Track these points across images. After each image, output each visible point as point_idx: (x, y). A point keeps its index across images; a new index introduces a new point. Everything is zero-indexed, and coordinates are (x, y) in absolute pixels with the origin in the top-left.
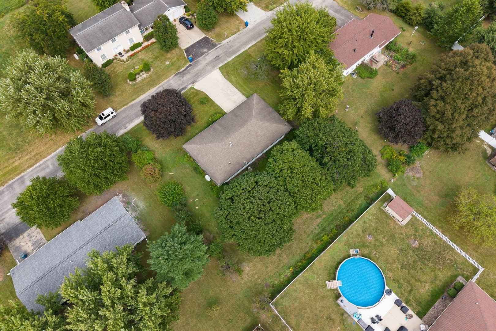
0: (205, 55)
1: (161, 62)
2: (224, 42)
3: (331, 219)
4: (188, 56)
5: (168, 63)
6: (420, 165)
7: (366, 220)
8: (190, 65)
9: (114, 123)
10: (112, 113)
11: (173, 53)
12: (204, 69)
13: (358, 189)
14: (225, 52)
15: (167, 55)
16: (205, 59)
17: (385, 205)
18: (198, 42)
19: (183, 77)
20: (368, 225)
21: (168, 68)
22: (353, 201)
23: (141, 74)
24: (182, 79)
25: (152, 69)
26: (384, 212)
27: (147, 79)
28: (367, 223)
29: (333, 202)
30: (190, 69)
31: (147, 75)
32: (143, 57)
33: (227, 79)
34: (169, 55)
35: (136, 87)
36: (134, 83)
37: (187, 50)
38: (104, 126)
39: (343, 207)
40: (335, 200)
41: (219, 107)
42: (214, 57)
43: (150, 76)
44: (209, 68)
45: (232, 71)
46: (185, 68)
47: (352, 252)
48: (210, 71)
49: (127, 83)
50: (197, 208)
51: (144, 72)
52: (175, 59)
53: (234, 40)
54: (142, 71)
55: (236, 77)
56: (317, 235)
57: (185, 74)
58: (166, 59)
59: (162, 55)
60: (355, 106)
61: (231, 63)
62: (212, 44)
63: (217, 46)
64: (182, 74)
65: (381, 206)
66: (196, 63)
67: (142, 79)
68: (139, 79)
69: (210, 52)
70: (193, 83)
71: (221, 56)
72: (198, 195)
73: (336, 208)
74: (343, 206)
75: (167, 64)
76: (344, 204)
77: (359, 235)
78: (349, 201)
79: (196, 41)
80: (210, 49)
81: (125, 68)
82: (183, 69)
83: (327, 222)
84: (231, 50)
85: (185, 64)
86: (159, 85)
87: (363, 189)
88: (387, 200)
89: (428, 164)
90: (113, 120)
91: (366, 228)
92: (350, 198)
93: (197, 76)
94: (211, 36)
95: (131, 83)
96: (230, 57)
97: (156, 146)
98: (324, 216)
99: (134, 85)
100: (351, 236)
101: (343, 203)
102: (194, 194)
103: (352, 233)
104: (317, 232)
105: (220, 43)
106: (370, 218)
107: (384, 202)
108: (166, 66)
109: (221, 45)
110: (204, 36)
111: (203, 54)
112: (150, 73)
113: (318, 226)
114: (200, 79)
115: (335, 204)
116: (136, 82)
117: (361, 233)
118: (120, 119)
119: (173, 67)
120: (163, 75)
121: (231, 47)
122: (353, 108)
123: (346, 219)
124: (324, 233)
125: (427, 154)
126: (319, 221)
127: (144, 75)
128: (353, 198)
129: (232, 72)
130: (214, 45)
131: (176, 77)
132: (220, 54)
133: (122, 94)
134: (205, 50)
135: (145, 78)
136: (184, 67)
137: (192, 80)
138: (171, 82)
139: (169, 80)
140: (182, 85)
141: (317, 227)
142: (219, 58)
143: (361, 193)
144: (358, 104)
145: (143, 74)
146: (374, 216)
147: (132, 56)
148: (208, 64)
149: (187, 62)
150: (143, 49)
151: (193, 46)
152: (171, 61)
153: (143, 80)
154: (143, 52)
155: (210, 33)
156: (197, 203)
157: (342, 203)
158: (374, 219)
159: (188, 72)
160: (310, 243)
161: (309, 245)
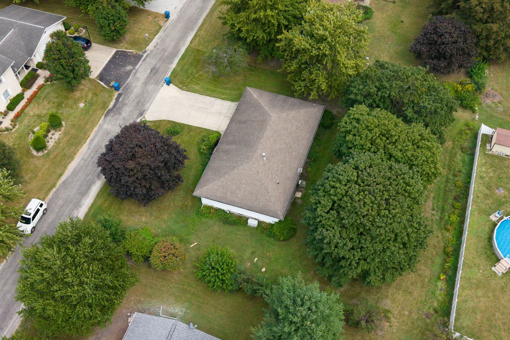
0: (132, 74)
1: (71, 108)
2: (150, 47)
3: (442, 194)
4: (107, 83)
5: (82, 105)
6: (491, 87)
7: (481, 174)
8: (120, 95)
9: (50, 220)
10: (41, 206)
11: (83, 89)
12: (144, 91)
13: (447, 145)
14: (160, 59)
15: (74, 95)
16: (138, 79)
17: (488, 148)
18: (110, 61)
19: (120, 114)
20: (487, 179)
21: (86, 111)
22: (451, 161)
23: (50, 135)
24: (121, 117)
25: (63, 123)
26: (493, 156)
27: (63, 138)
28: (485, 178)
30: (124, 99)
31: (60, 133)
32: (37, 112)
33: (188, 91)
34: (77, 94)
35: (52, 157)
36: (46, 152)
37: (101, 77)
38: (35, 232)
39: (445, 174)
41: (202, 128)
42: (149, 71)
43: (65, 134)
44: (150, 87)
45: (187, 78)
46: (114, 101)
47: (494, 218)
48: (156, 91)
49: (33, 156)
50: (264, 270)
51: (52, 132)
52: (90, 95)
53: (163, 40)
54: (48, 131)
55: (198, 84)
56: (440, 222)
57: (120, 108)
58: (77, 101)
59: (66, 98)
61: (179, 69)
62: (133, 56)
63: (142, 56)
64: (116, 109)
65: (486, 151)
66: (126, 89)
67: (55, 142)
68: (51, 144)
69: (137, 67)
70: (140, 114)
71: (157, 66)
72: (253, 253)
74: (445, 172)
75: (82, 107)
76: (444, 169)
77: (486, 195)
78: (447, 162)
79: (106, 62)
80: (135, 64)
81: (16, 137)
82: (112, 104)
83: (440, 200)
84: (166, 54)
85: (111, 96)
86: (89, 139)
87: (451, 142)
88: (486, 142)
89: (498, 83)
90: (45, 217)
91: (488, 184)
92: (445, 160)
93: (140, 104)
94: (123, 47)
95: (40, 154)
96: (172, 63)
97: (144, 219)
98: (432, 195)
99: (48, 154)
100: (479, 201)
101: (442, 169)
102: (247, 254)
103: (478, 197)
104: (438, 218)
105: (145, 52)
106: (484, 170)
107: (485, 145)
108: (82, 109)
109: (148, 52)
110: (114, 51)
111: (128, 74)
112: (63, 129)
113: (433, 210)
114: (148, 106)
116: (48, 149)
117: (487, 191)
118: (57, 211)
119: (94, 108)
120: (86, 124)
121: (164, 50)
122: (372, 59)
123: (460, 183)
124: (447, 214)
125: (489, 74)
126: (431, 205)
127: (55, 136)
128: (448, 157)
129: (188, 80)
130: (138, 58)
131: (108, 118)
132: (155, 65)
133: (36, 176)
134: (129, 68)
135: (59, 139)
136: (111, 100)
137: (137, 112)
138: (106, 126)
139: (101, 127)
141: (434, 212)
142: (157, 70)
143: (453, 148)
144: (376, 52)
145: (53, 135)
146: (486, 165)
147: (17, 116)
148: (146, 83)
149: (112, 92)
150: (30, 100)
151: (106, 69)
152: (86, 101)
153: (58, 143)
154: (32, 105)
155: (121, 45)
156: (260, 264)
158: (488, 169)
159: (124, 104)
160: (440, 235)
161: (440, 237)
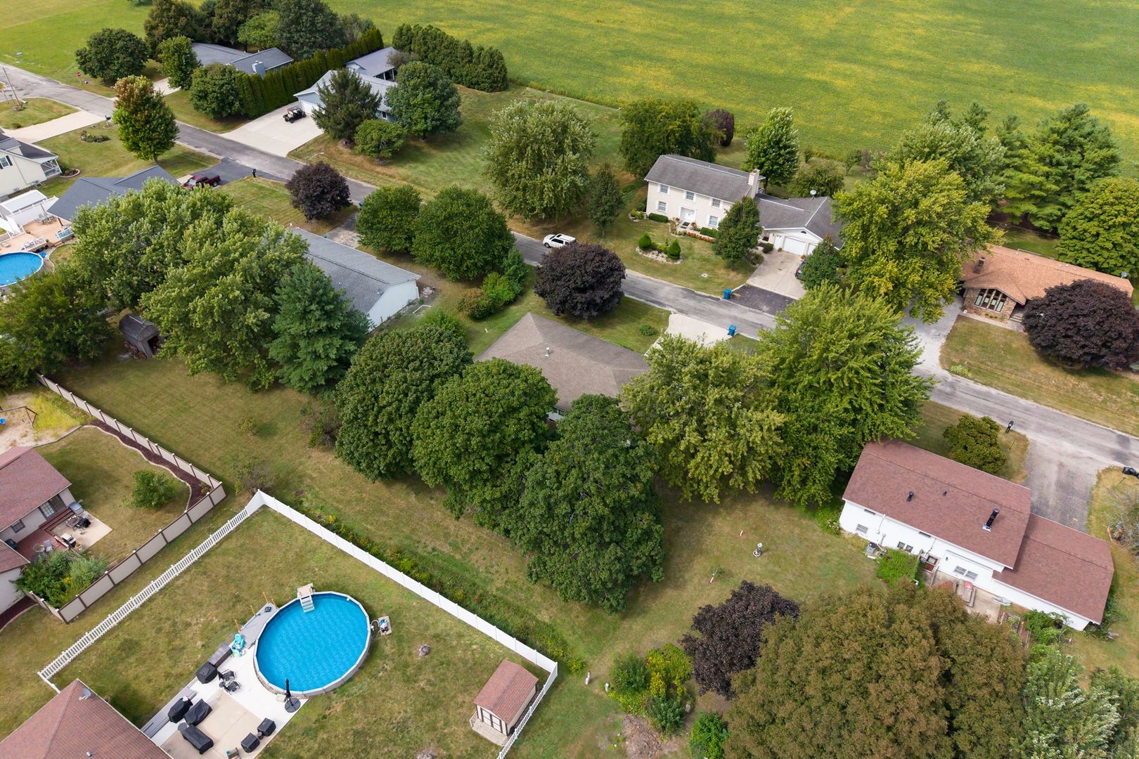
0: (754, 310)
1: (701, 268)
3: (455, 569)
4: (738, 292)
5: (705, 275)
7: (468, 638)
8: (718, 299)
11: (729, 275)
12: (720, 316)
13: (544, 612)
15: (719, 269)
16: (745, 312)
18: (778, 295)
19: (685, 297)
20: (455, 643)
21: (695, 278)
22: (508, 605)
23: (661, 254)
24: (680, 298)
25: (679, 262)
28: (459, 641)
29: (496, 567)
30: (709, 302)
31: (665, 261)
32: (696, 247)
34: (722, 272)
35: (634, 257)
36: (643, 254)
37: (748, 288)
39: (489, 586)
40: (503, 570)
42: (758, 322)
43: (664, 266)
44: (727, 321)
46: (707, 295)
47: (384, 621)
48: (721, 325)
49: (636, 246)
51: (666, 255)
52: (719, 281)
54: (664, 252)
56: (411, 551)
57: (695, 299)
58: (711, 271)
59: (715, 264)
60: (777, 569)
64: (692, 295)
66: (727, 304)
68: (651, 255)
69: (767, 315)
70: (681, 311)
73: (483, 575)
74: (492, 589)
75: (702, 275)
76: (498, 589)
77: (427, 628)
78: (508, 597)
79: (782, 294)
80: (773, 313)
81: (663, 237)
82: (703, 294)
83: (443, 563)
85: (716, 293)
91: (446, 641)
92: (515, 597)
93: (698, 312)
95: (638, 249)
98: (458, 557)
99: (637, 255)
100: (421, 614)
101: (499, 585)
103: (428, 615)
104: (420, 550)
106: (475, 646)
108: (698, 276)
110: (797, 298)
111: (755, 307)
112: (670, 263)
113: (434, 550)
114: (695, 317)
115: (493, 570)
116: (646, 255)
117: (432, 632)
119: (699, 282)
120: (675, 277)
122: (771, 567)
126: (444, 550)
127: (662, 258)
128: (518, 602)
131: (680, 290)
134: (765, 308)
135: (657, 262)
136: (709, 293)
137: (685, 309)
138: (668, 289)
139: (668, 285)
140: (668, 300)
141: (430, 550)
144: (790, 577)
147: (690, 235)
148: (734, 318)
149: (722, 294)
151: (764, 292)
152: (710, 278)
153: (651, 260)
154: (707, 244)
157: (499, 583)
158: (474, 654)
159: (700, 301)
160: (392, 542)
161: (388, 542)
